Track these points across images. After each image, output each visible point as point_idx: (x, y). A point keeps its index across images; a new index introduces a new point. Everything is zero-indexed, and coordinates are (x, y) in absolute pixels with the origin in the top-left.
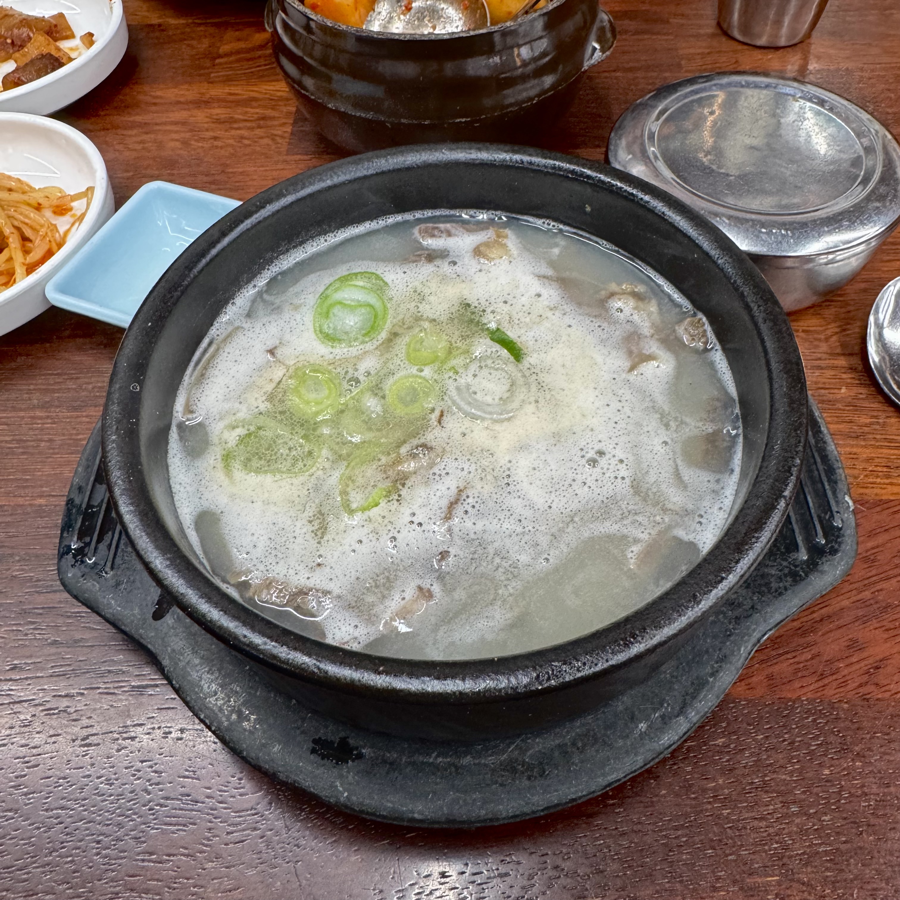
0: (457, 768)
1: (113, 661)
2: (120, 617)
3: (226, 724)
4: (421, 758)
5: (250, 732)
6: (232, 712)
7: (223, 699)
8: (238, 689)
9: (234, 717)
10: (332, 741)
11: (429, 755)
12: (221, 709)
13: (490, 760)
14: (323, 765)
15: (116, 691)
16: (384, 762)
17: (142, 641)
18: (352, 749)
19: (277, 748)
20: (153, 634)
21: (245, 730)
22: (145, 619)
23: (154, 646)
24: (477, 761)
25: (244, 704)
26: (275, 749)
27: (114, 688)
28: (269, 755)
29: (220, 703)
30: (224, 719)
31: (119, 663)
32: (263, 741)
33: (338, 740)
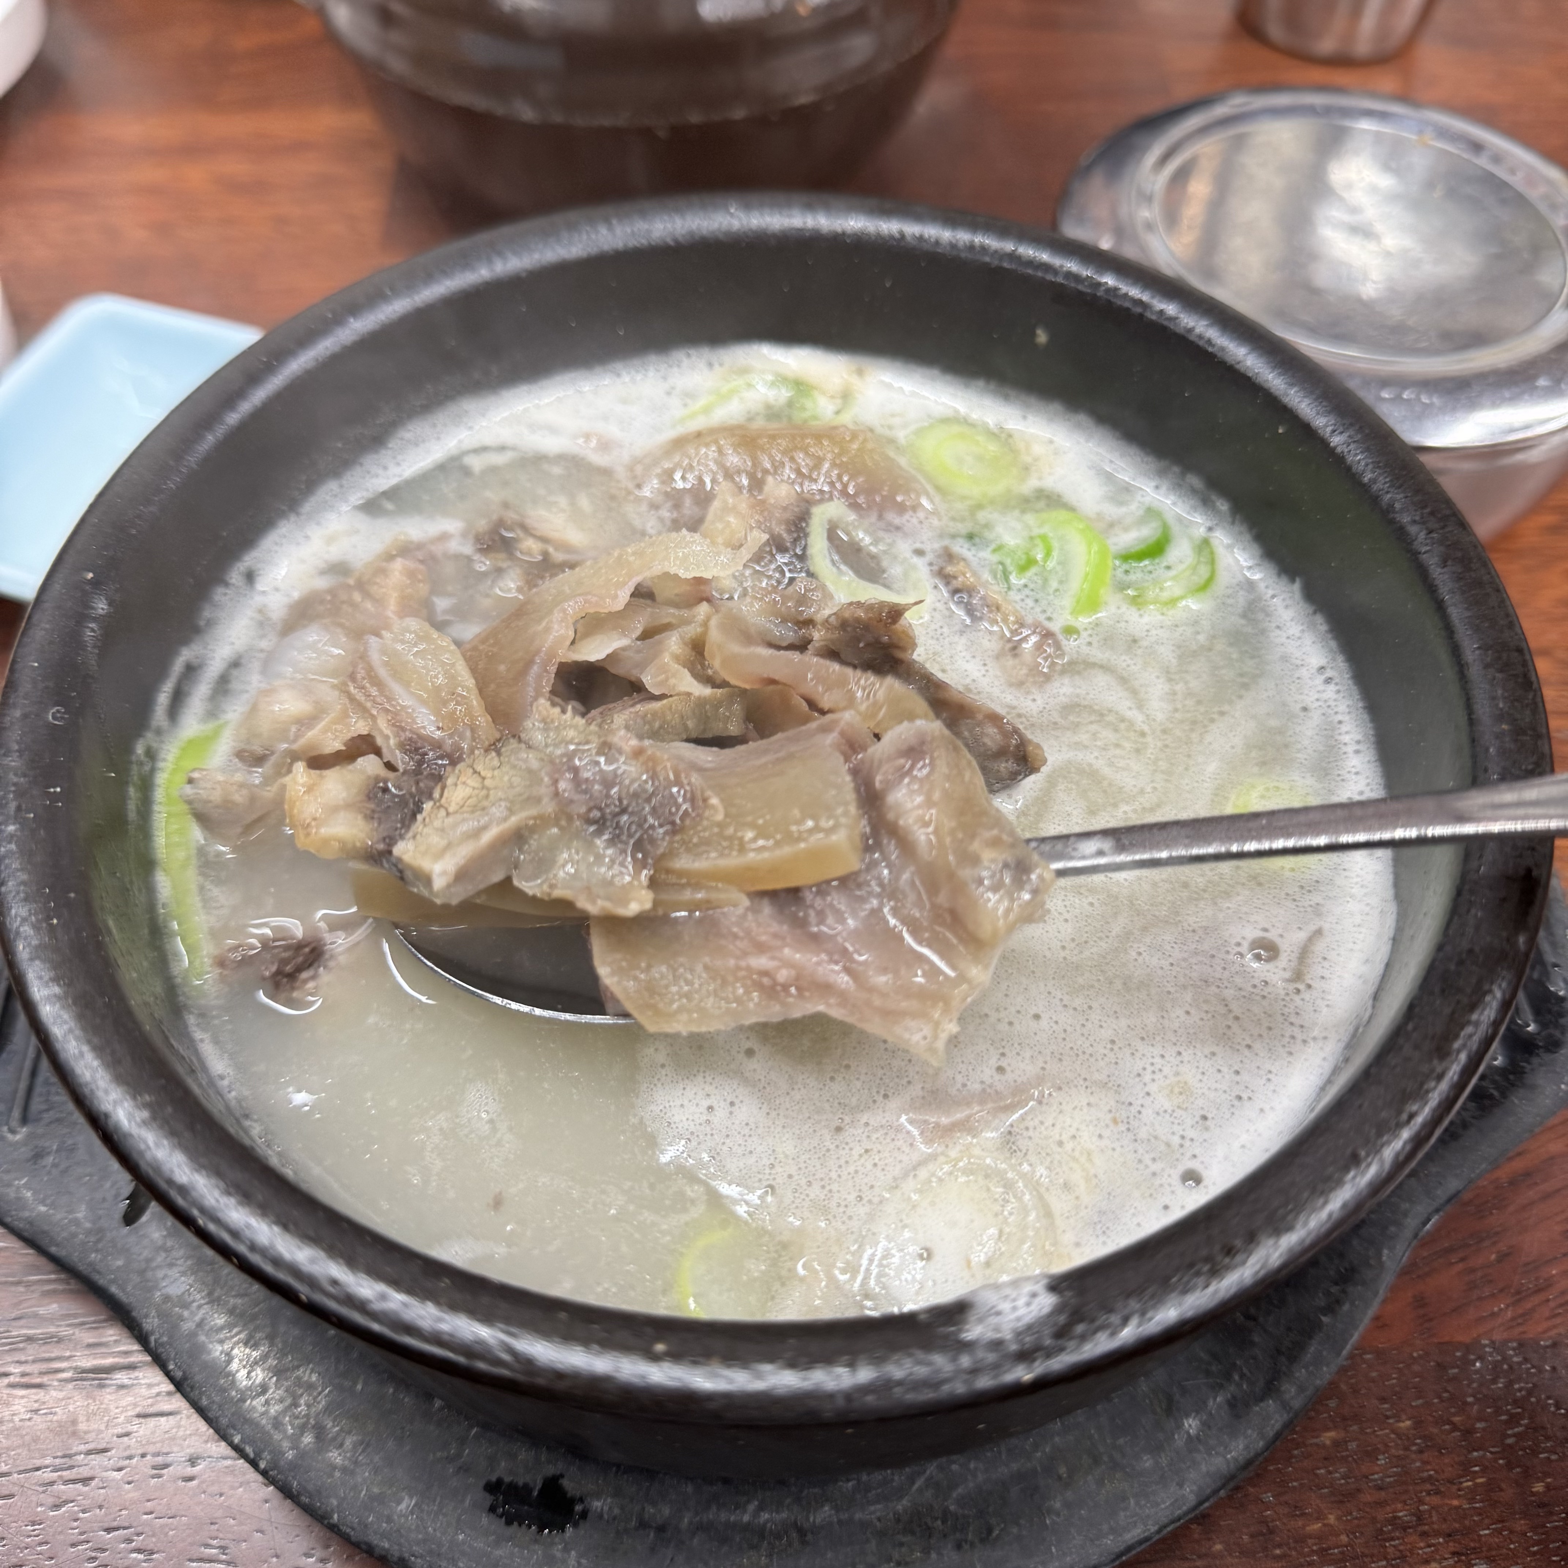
0: (802, 1532)
1: (36, 1316)
2: (46, 1228)
3: (290, 1455)
4: (723, 1516)
5: (344, 1470)
6: (303, 1429)
7: (281, 1401)
8: (314, 1378)
9: (308, 1439)
10: (526, 1485)
11: (740, 1507)
12: (277, 1423)
13: (874, 1512)
14: (510, 1539)
15: (45, 1379)
16: (643, 1525)
17: (96, 1277)
18: (572, 1502)
19: (406, 1504)
20: (120, 1263)
21: (334, 1467)
22: (101, 1231)
23: (123, 1289)
24: (844, 1516)
25: (327, 1410)
26: (403, 1506)
27: (42, 1373)
28: (389, 1520)
29: (274, 1410)
30: (286, 1444)
31: (50, 1320)
32: (376, 1490)
33: (539, 1486)
